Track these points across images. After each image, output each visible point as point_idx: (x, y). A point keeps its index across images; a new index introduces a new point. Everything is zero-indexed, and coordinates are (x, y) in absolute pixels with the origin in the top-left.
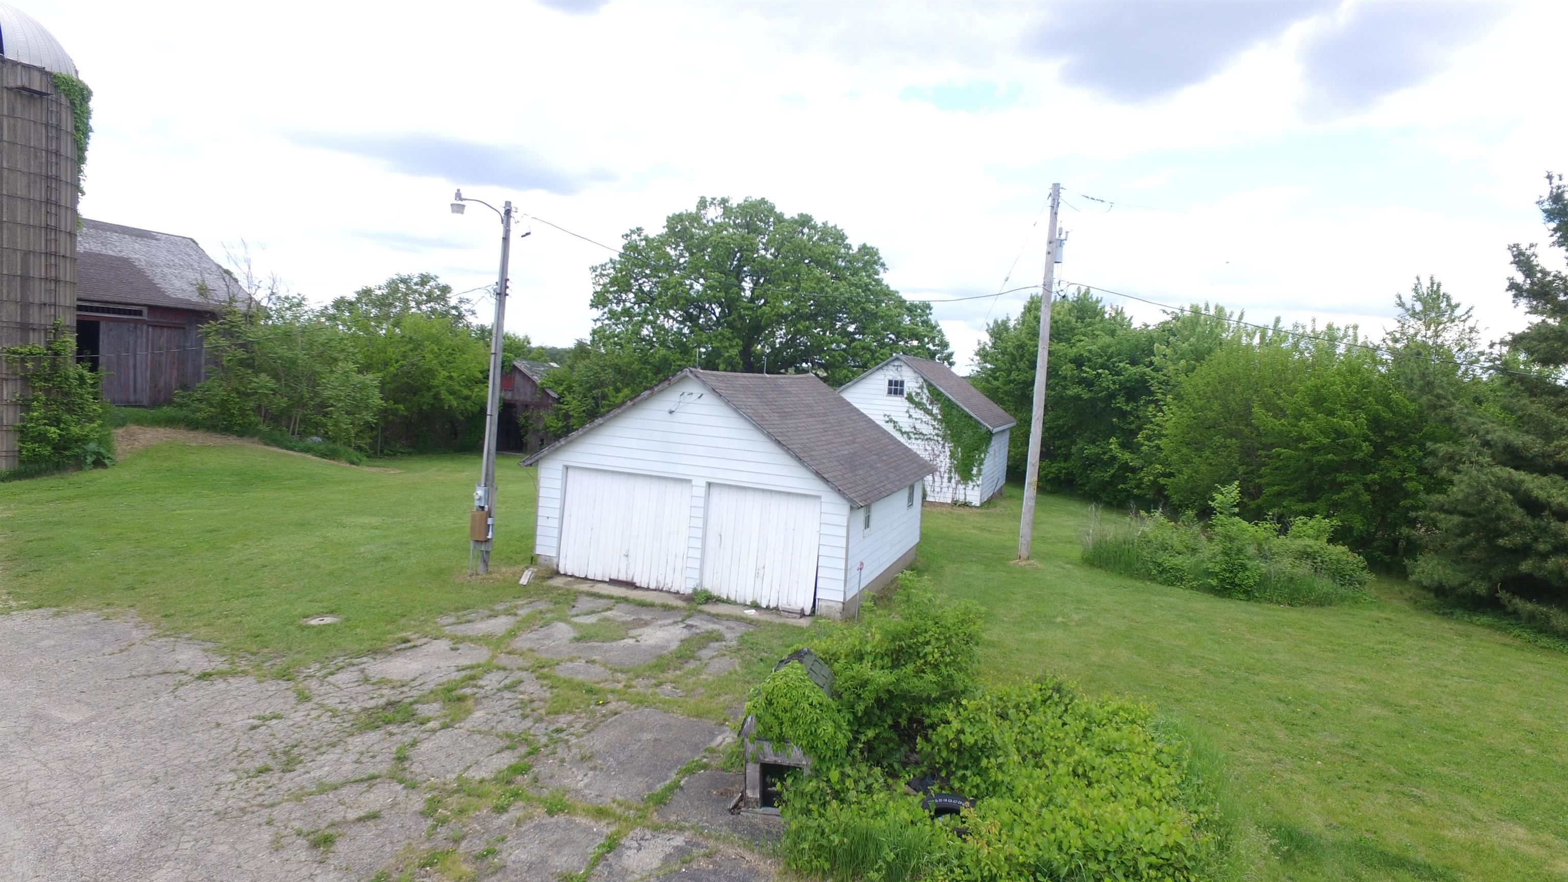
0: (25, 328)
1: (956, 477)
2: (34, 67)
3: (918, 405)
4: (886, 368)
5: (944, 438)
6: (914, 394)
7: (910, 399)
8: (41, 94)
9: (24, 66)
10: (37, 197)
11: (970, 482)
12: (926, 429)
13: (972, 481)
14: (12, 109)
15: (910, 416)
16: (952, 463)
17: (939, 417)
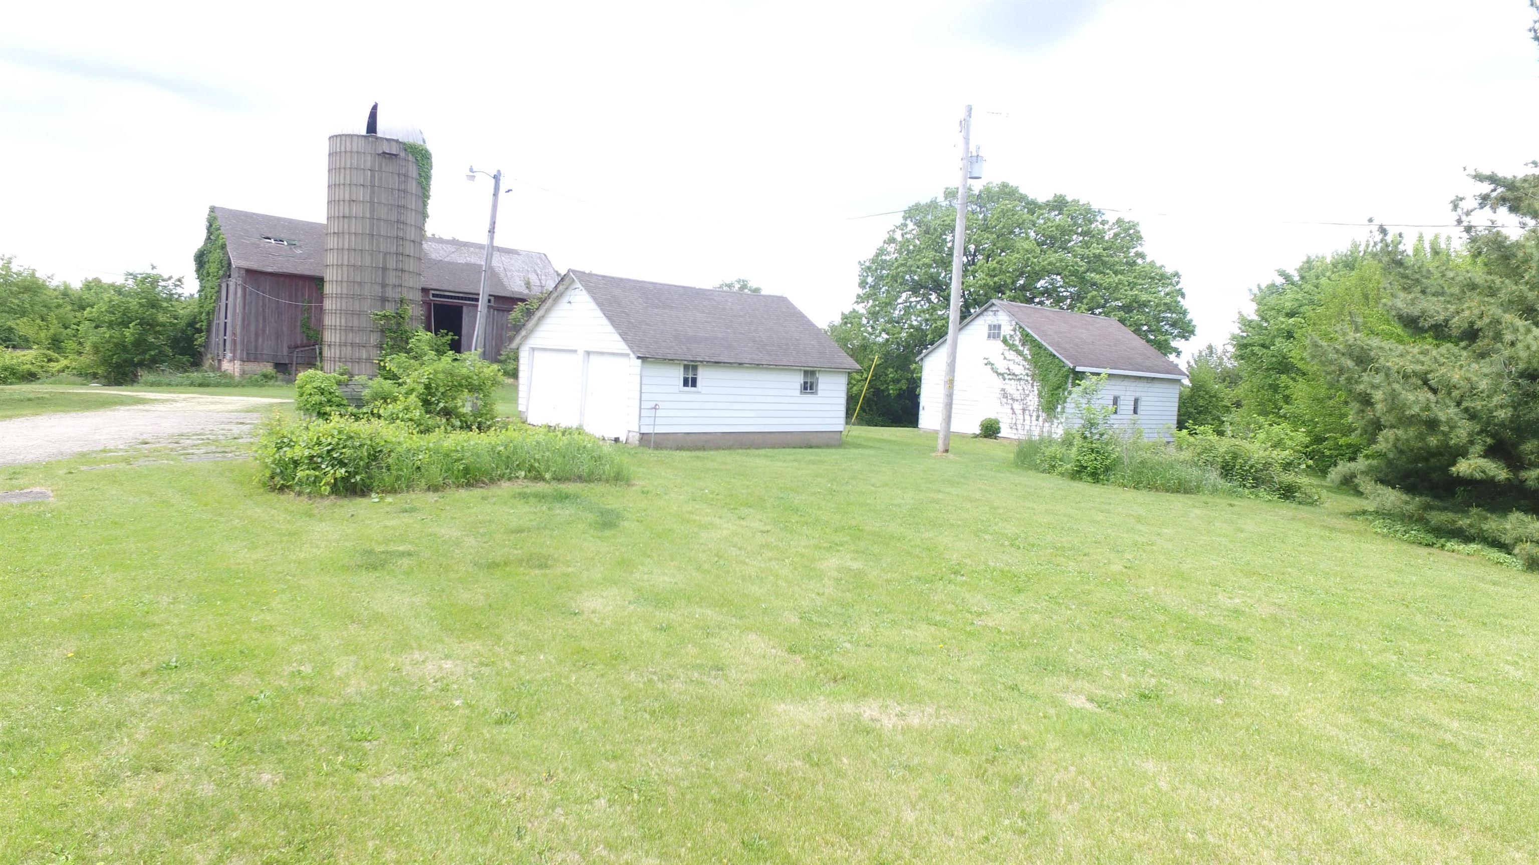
0: (384, 300)
1: (1043, 415)
2: (393, 140)
3: (1012, 347)
4: (985, 313)
5: (1033, 376)
6: (1008, 337)
7: (1005, 341)
8: (396, 155)
9: (387, 140)
10: (392, 219)
11: (1055, 421)
12: (1019, 370)
13: (1058, 419)
14: (380, 167)
15: (1005, 358)
16: (1040, 401)
17: (1030, 357)
